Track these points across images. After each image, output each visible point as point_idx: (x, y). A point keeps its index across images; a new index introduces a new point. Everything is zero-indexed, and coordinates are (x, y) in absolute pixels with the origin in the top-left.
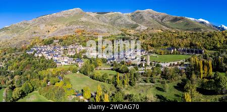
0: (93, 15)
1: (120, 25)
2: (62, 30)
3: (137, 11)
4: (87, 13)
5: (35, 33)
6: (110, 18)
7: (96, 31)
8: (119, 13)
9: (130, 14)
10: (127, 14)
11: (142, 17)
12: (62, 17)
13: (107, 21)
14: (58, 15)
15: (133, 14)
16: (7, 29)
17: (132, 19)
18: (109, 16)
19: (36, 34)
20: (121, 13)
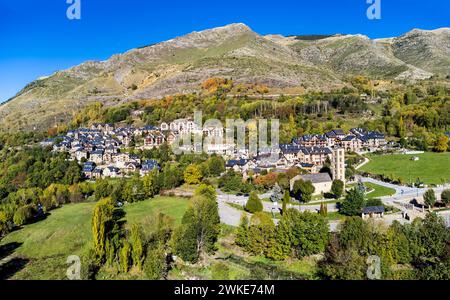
0: (284, 42)
1: (354, 68)
2: (169, 82)
3: (412, 32)
4: (268, 37)
5: (96, 92)
6: (331, 50)
7: (266, 82)
8: (360, 35)
9: (391, 40)
10: (384, 40)
11: (423, 49)
12: (191, 48)
13: (322, 58)
14: (181, 42)
15: (399, 41)
16: (41, 84)
17: (395, 54)
18: (331, 46)
19: (99, 96)
20: (364, 37)
